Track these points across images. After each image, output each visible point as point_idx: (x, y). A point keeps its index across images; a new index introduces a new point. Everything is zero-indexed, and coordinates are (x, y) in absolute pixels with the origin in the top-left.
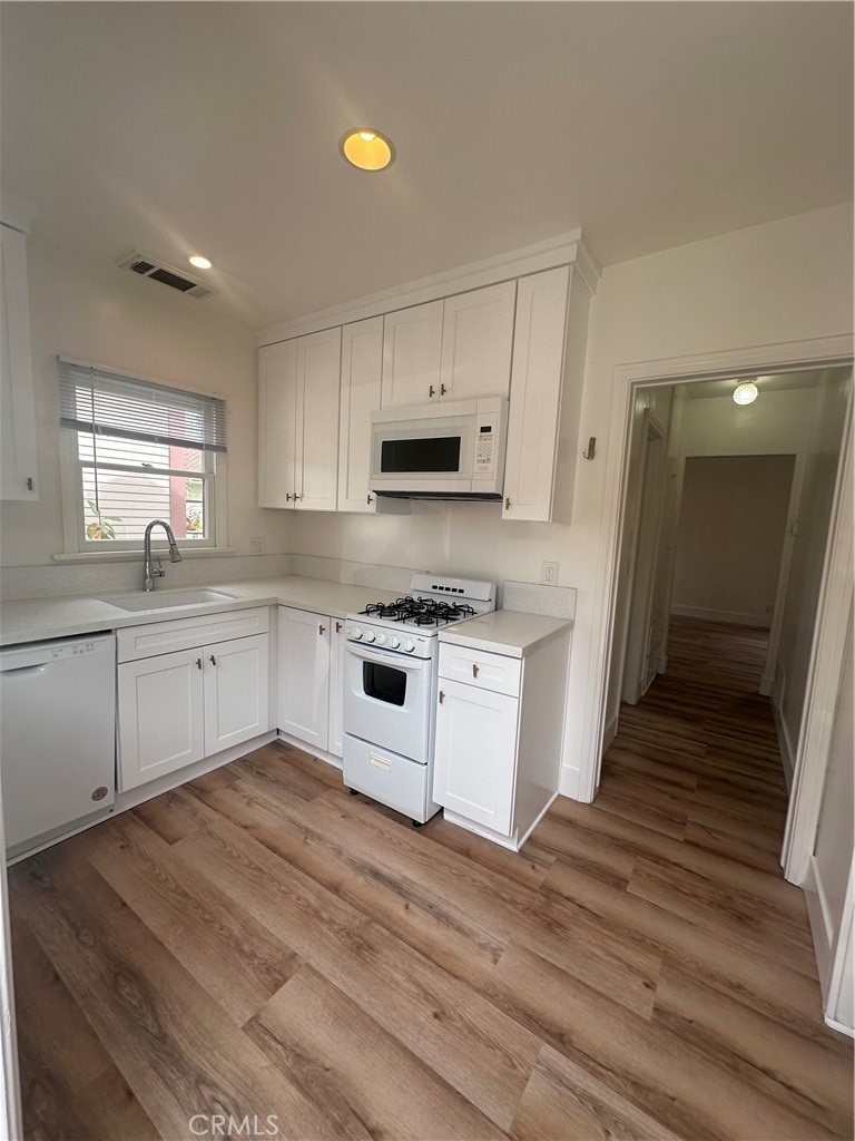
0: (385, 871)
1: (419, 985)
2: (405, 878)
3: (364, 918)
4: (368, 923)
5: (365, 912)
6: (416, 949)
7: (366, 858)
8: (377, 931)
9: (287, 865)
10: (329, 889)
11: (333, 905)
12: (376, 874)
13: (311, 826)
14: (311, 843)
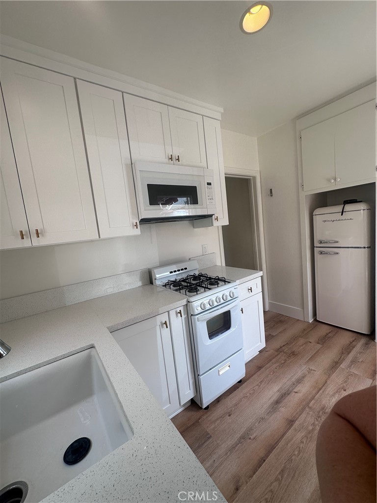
0: (275, 398)
1: (335, 393)
2: (278, 391)
3: (307, 409)
4: (310, 408)
5: (303, 409)
6: (318, 392)
7: (266, 406)
8: (314, 405)
9: (275, 451)
10: (292, 425)
11: (303, 423)
12: (277, 402)
13: (238, 436)
14: (255, 435)
